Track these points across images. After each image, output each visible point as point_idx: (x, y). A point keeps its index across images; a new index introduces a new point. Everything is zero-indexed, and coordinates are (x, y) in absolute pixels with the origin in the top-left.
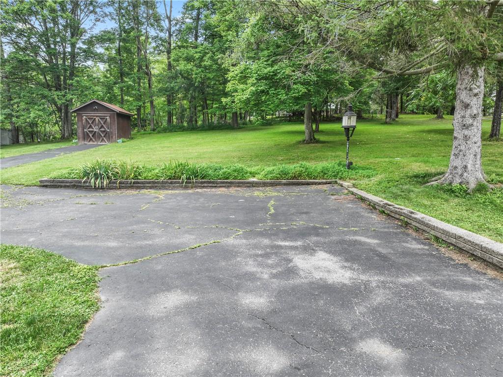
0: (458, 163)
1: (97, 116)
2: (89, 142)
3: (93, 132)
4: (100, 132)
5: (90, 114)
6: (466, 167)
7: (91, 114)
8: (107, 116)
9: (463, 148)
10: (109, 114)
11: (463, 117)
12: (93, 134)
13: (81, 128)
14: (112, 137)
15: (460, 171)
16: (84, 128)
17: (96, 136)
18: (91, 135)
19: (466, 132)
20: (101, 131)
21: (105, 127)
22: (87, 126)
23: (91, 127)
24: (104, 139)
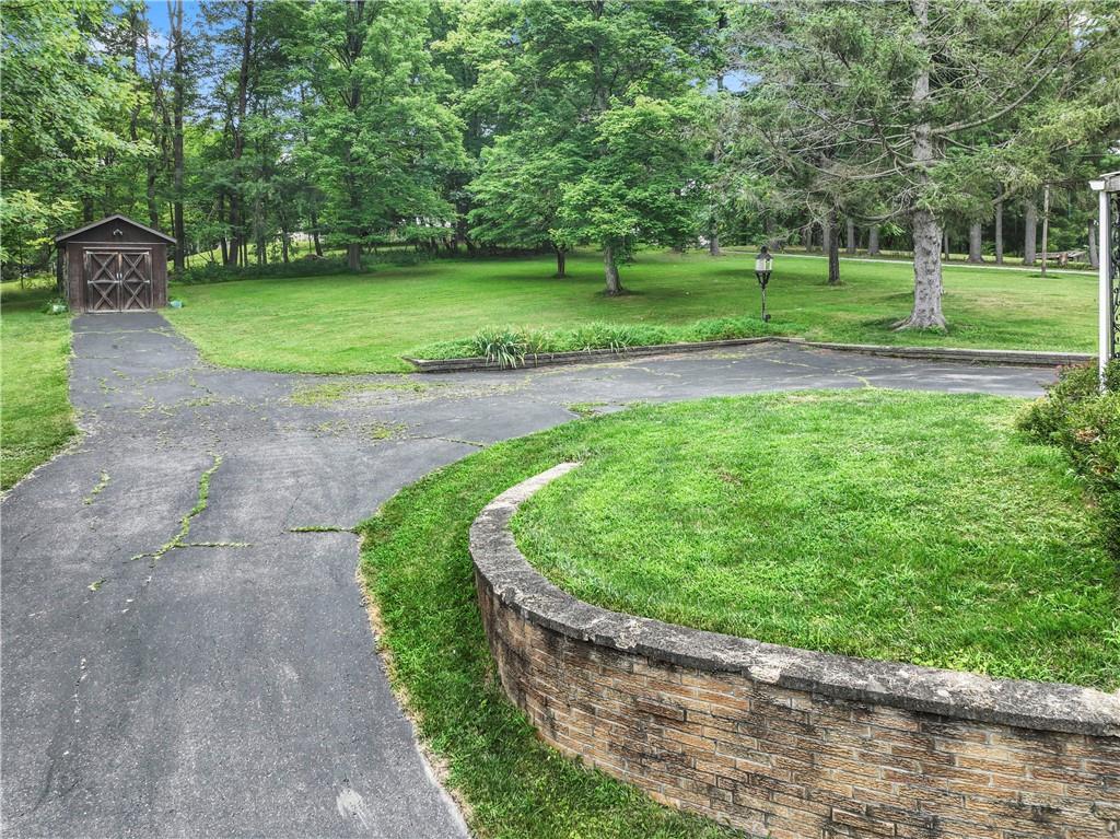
0: (925, 306)
1: (119, 251)
2: (99, 308)
3: (110, 288)
4: (128, 287)
5: (101, 245)
6: (932, 310)
7: (105, 245)
8: (145, 251)
9: (927, 291)
10: (148, 246)
11: (926, 263)
12: (108, 291)
13: (77, 278)
14: (156, 296)
15: (927, 313)
16: (85, 276)
17: (117, 296)
18: (104, 294)
19: (930, 277)
20: (130, 284)
21: (141, 275)
22: (93, 273)
23: (104, 275)
24: (138, 300)
